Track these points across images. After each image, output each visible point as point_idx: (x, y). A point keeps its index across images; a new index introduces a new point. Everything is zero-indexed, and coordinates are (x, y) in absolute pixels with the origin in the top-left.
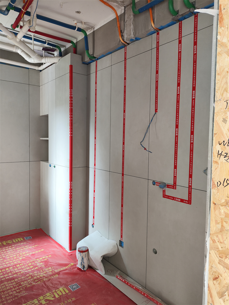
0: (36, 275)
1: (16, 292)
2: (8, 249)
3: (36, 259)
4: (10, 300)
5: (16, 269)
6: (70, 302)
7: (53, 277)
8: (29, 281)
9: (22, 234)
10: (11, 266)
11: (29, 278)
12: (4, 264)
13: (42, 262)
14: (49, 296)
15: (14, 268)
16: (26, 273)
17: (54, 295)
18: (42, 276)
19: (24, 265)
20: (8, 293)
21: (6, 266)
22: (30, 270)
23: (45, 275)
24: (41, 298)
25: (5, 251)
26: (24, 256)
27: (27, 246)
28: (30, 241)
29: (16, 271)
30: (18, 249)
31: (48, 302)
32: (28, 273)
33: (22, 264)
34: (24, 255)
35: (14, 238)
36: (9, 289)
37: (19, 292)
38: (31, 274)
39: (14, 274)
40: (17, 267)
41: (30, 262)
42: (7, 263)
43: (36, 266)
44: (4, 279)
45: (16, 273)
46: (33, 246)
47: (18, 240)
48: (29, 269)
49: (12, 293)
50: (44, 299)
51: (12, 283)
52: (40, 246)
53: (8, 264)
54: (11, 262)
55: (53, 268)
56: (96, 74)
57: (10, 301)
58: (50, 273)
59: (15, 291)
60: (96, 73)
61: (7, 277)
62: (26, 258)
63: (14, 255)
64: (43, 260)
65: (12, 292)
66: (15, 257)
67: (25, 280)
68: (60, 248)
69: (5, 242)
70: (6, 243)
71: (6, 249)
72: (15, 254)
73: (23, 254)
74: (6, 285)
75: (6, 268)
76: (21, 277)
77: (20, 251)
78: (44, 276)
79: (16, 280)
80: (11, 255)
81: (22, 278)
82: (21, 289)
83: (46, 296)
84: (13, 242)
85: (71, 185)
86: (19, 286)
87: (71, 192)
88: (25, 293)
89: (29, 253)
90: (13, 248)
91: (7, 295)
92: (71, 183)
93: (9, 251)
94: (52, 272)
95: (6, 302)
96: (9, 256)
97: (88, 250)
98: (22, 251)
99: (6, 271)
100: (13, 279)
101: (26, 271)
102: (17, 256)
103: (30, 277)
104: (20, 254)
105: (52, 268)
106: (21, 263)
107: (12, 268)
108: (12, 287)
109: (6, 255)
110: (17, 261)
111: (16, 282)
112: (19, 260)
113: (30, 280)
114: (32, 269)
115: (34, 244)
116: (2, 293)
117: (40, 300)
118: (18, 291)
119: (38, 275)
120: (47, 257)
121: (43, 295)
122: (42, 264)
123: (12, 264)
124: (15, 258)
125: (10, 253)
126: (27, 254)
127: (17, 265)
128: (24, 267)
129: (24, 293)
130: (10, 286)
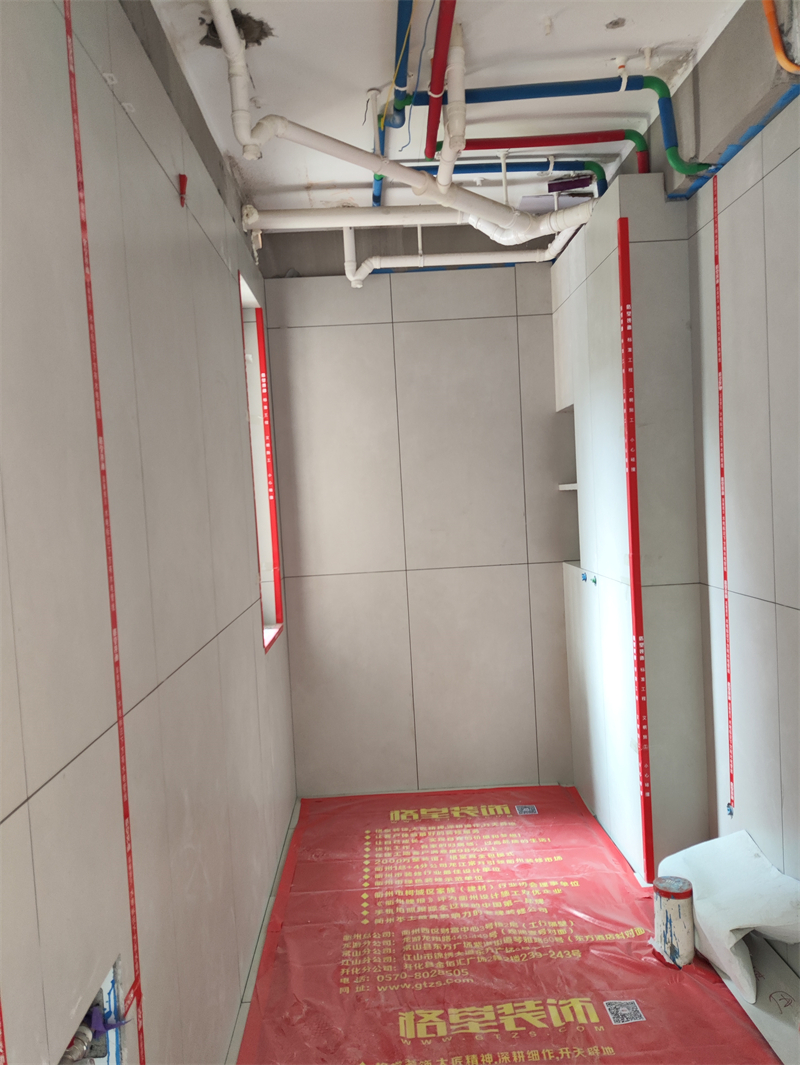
0: (514, 932)
1: (445, 965)
2: (459, 832)
3: (528, 882)
4: (422, 983)
5: (463, 898)
6: (592, 1058)
7: (562, 956)
8: (488, 943)
9: (513, 793)
10: (454, 885)
11: (491, 935)
12: (439, 873)
13: (542, 896)
14: (533, 1011)
15: (458, 893)
16: (485, 916)
17: (548, 1013)
18: (528, 940)
19: (488, 891)
20: (423, 962)
21: (440, 879)
22: (501, 913)
23: (540, 940)
24: (508, 1008)
25: (450, 836)
26: (499, 866)
27: (514, 835)
28: (530, 821)
29: (462, 905)
30: (487, 837)
31: (524, 1028)
32: (491, 920)
33: (484, 887)
34: (499, 862)
35: (487, 802)
36: (428, 951)
37: (452, 969)
38: (500, 924)
39: (454, 911)
40: (468, 894)
41: (507, 886)
42: (446, 872)
43: (522, 905)
44: (425, 917)
45: (460, 911)
46: (534, 840)
47: (495, 810)
48: (499, 909)
49: (432, 964)
50: (515, 1014)
51: (441, 935)
52: (555, 845)
53: (448, 876)
54: (458, 872)
55: (574, 928)
56: (716, 228)
57: (421, 988)
58: (557, 939)
59: (442, 960)
60: (716, 222)
61: (433, 913)
62: (503, 871)
63: (472, 852)
64: (547, 892)
65: (435, 961)
66: (473, 859)
67: (479, 940)
68: (618, 866)
69: (457, 808)
70: (461, 814)
71: (456, 832)
72: (475, 850)
73: (496, 858)
74: (424, 937)
75: (438, 887)
76: (470, 926)
77: (491, 846)
78: (536, 944)
79: (455, 930)
80: (464, 853)
81: (473, 929)
82: (459, 962)
83: (524, 1007)
84: (480, 814)
85: (638, 648)
86: (456, 951)
87: (640, 674)
88: (468, 977)
89: (514, 858)
90: (475, 831)
91: (419, 966)
92: (638, 642)
93: (461, 838)
94: (564, 937)
95: (408, 987)
96: (457, 854)
97: (689, 894)
98: (497, 846)
99: (436, 895)
100: (448, 924)
101: (488, 913)
102: (477, 859)
103: (494, 934)
104: (489, 855)
105: (569, 924)
106: (481, 884)
107: (452, 890)
108: (437, 947)
109: (451, 848)
110: (473, 875)
111: (452, 935)
112: (481, 873)
113: (490, 943)
114: (508, 912)
115: (538, 832)
116: (409, 956)
117: (503, 1014)
118: (450, 964)
119: (518, 935)
120: (565, 884)
121: (513, 1002)
122: (541, 901)
123: (459, 879)
124: (472, 863)
125: (462, 845)
126: (509, 862)
127: (470, 885)
128: (486, 897)
129: (464, 978)
130: (435, 942)
